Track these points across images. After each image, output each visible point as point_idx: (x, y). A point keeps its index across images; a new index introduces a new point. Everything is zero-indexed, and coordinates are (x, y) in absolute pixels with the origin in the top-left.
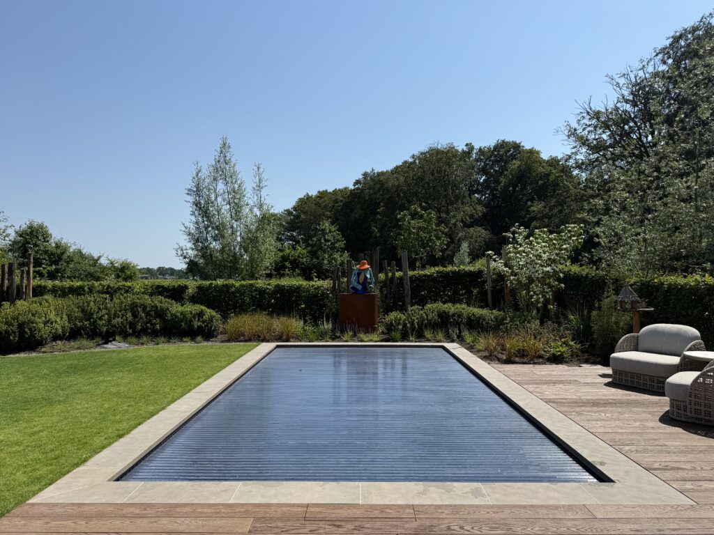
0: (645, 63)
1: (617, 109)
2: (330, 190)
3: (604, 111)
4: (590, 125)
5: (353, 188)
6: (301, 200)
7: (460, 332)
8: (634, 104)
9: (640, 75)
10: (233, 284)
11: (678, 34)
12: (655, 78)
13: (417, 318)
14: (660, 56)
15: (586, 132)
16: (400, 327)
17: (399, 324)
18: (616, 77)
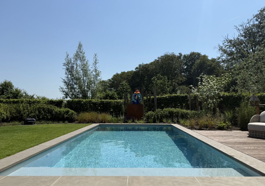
0: (249, 21)
1: (238, 39)
2: (126, 71)
3: (233, 39)
4: (228, 45)
5: (135, 71)
6: (114, 75)
7: (178, 119)
8: (245, 37)
9: (247, 26)
10: (82, 101)
11: (262, 9)
12: (253, 27)
13: (160, 114)
14: (255, 18)
15: (226, 48)
16: (153, 117)
17: (152, 116)
18: (238, 26)
